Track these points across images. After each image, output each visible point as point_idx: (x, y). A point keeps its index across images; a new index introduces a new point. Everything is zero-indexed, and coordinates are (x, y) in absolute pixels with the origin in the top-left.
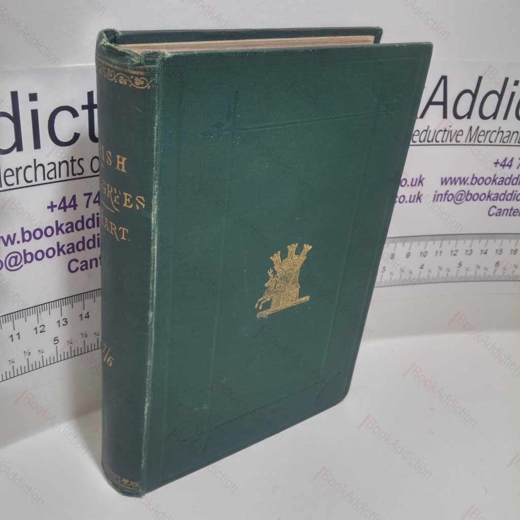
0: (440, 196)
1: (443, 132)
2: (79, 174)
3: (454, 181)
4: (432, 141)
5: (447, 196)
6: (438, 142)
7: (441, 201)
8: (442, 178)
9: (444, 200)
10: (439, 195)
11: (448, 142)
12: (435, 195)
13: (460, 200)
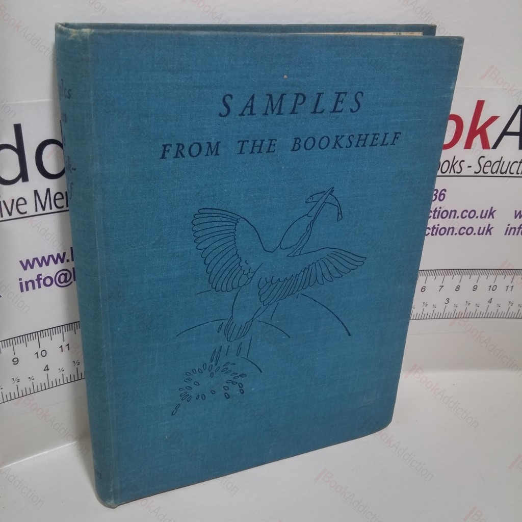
0: (513, 230)
1: (518, 164)
4: (506, 172)
5: (521, 230)
6: (513, 173)
7: (513, 234)
8: (516, 211)
9: (517, 234)
10: (511, 228)
12: (508, 228)
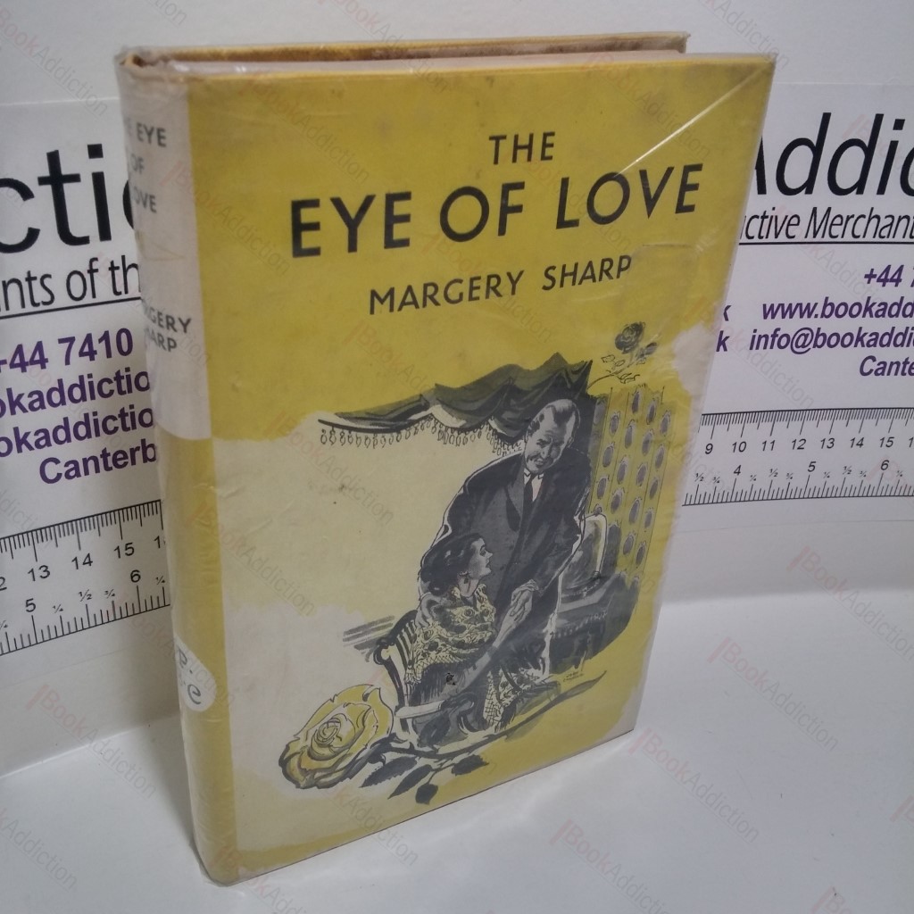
0: (763, 340)
1: (760, 220)
2: (45, 303)
3: (788, 311)
5: (777, 339)
6: (752, 238)
7: (765, 347)
8: (765, 306)
9: (772, 347)
10: (760, 337)
11: (772, 238)
12: (754, 337)
13: (803, 346)
